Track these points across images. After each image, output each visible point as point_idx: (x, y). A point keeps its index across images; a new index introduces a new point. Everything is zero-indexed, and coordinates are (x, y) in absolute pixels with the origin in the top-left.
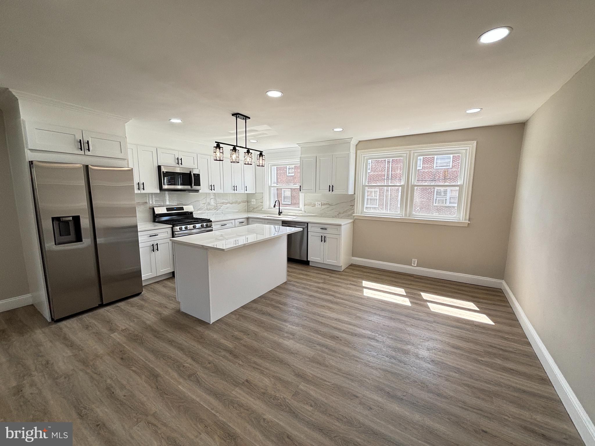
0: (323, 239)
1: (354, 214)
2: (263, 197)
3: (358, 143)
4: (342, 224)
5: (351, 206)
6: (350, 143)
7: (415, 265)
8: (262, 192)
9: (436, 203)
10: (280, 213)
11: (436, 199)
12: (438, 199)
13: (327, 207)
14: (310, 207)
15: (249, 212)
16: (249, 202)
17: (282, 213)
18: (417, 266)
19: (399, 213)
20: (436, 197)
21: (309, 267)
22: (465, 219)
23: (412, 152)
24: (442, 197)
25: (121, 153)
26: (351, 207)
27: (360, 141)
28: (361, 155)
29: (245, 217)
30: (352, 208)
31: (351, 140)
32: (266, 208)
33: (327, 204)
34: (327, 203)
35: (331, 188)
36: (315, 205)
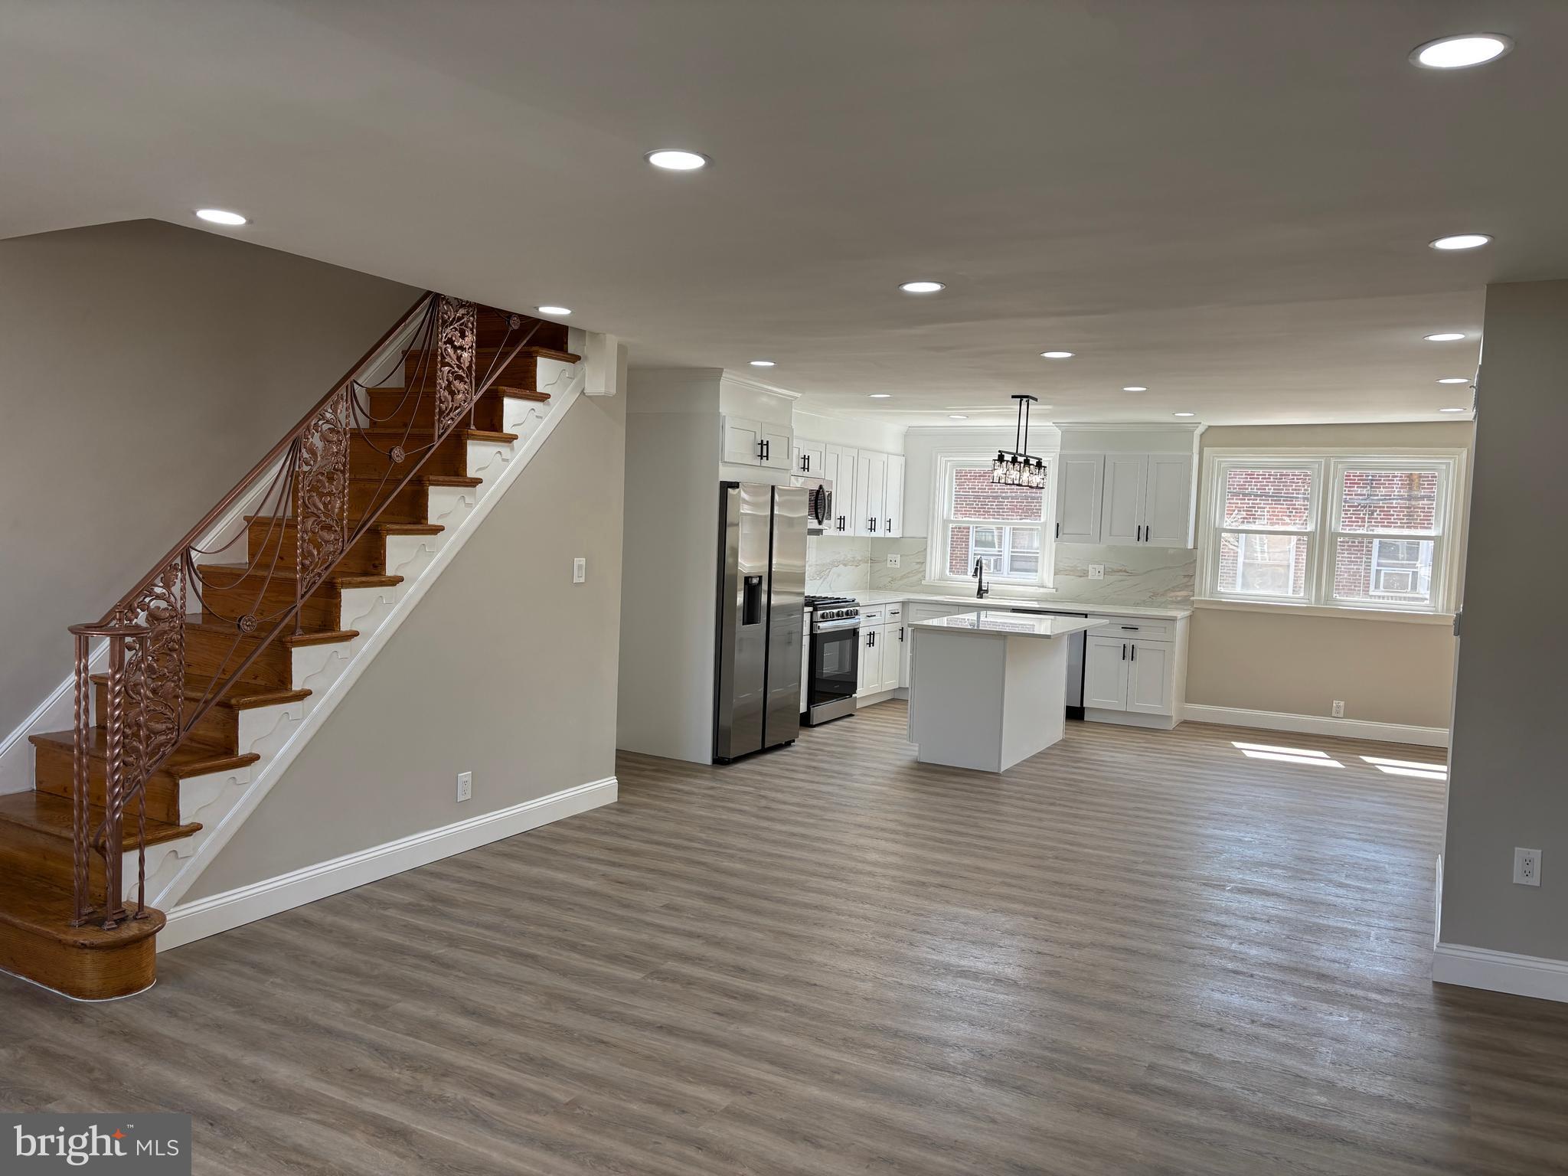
0: (1129, 653)
1: (1193, 596)
2: (926, 549)
3: (1207, 430)
4: (1179, 617)
5: (1185, 576)
6: (1193, 432)
7: (1341, 715)
8: (925, 536)
9: (1377, 587)
10: (981, 592)
11: (1378, 572)
12: (1384, 570)
13: (1120, 578)
14: (1073, 577)
15: (879, 588)
16: (878, 562)
17: (987, 591)
18: (1345, 717)
19: (1302, 594)
20: (1379, 565)
21: (1081, 725)
22: (1448, 610)
23: (1333, 460)
24: (1402, 566)
25: (788, 458)
26: (1186, 579)
27: (1209, 426)
28: (1211, 458)
29: (901, 599)
30: (1189, 581)
31: (1197, 427)
32: (933, 578)
33: (1121, 571)
34: (1121, 568)
35: (1143, 533)
36: (1085, 573)
